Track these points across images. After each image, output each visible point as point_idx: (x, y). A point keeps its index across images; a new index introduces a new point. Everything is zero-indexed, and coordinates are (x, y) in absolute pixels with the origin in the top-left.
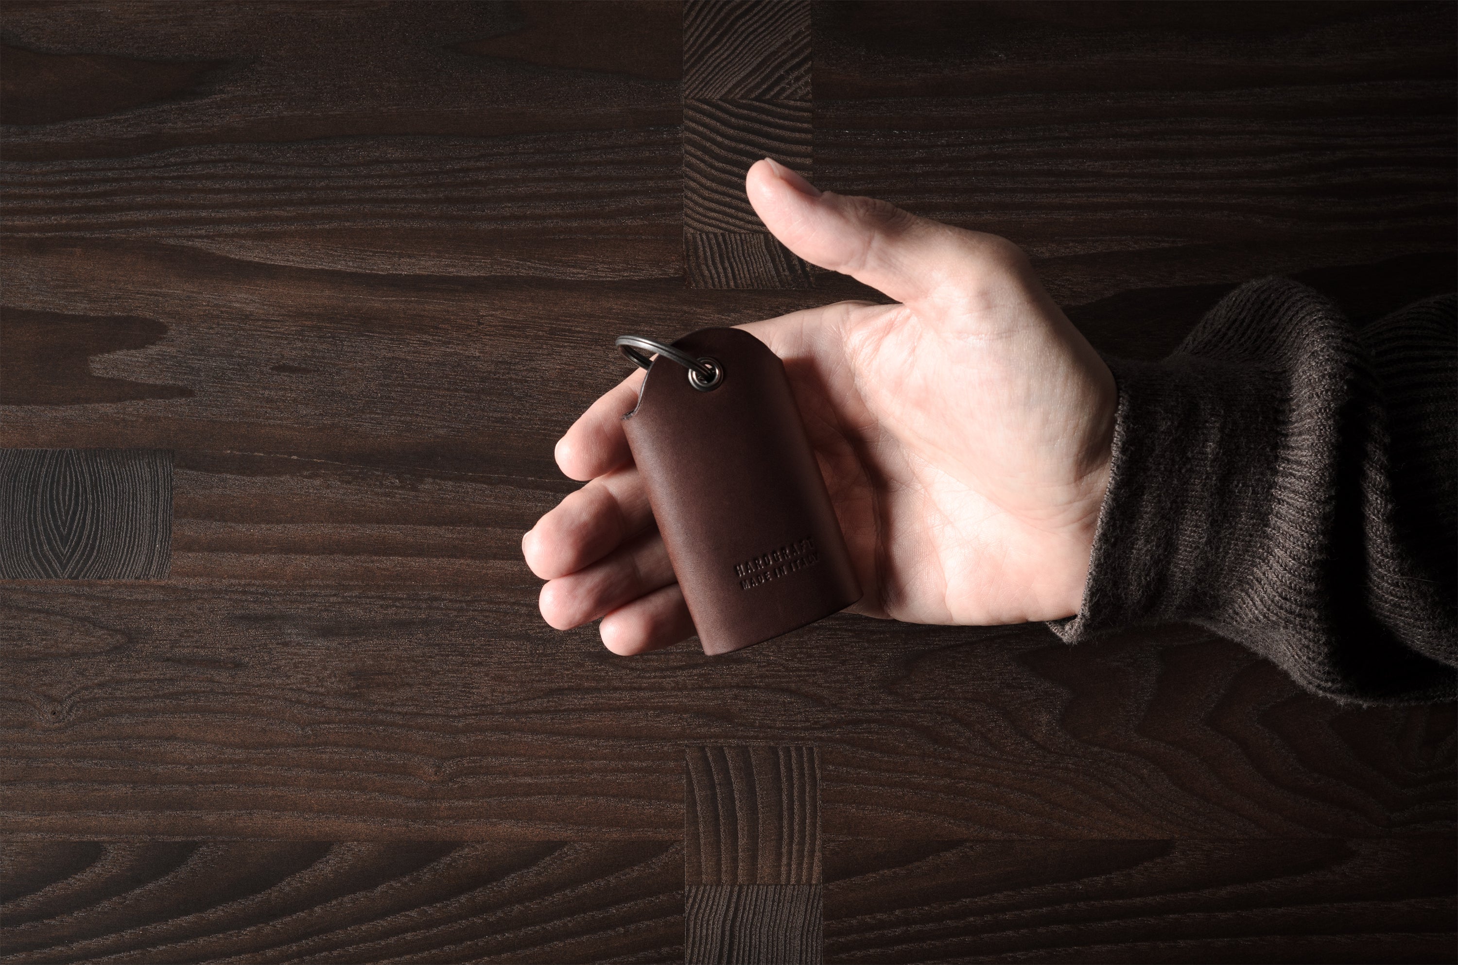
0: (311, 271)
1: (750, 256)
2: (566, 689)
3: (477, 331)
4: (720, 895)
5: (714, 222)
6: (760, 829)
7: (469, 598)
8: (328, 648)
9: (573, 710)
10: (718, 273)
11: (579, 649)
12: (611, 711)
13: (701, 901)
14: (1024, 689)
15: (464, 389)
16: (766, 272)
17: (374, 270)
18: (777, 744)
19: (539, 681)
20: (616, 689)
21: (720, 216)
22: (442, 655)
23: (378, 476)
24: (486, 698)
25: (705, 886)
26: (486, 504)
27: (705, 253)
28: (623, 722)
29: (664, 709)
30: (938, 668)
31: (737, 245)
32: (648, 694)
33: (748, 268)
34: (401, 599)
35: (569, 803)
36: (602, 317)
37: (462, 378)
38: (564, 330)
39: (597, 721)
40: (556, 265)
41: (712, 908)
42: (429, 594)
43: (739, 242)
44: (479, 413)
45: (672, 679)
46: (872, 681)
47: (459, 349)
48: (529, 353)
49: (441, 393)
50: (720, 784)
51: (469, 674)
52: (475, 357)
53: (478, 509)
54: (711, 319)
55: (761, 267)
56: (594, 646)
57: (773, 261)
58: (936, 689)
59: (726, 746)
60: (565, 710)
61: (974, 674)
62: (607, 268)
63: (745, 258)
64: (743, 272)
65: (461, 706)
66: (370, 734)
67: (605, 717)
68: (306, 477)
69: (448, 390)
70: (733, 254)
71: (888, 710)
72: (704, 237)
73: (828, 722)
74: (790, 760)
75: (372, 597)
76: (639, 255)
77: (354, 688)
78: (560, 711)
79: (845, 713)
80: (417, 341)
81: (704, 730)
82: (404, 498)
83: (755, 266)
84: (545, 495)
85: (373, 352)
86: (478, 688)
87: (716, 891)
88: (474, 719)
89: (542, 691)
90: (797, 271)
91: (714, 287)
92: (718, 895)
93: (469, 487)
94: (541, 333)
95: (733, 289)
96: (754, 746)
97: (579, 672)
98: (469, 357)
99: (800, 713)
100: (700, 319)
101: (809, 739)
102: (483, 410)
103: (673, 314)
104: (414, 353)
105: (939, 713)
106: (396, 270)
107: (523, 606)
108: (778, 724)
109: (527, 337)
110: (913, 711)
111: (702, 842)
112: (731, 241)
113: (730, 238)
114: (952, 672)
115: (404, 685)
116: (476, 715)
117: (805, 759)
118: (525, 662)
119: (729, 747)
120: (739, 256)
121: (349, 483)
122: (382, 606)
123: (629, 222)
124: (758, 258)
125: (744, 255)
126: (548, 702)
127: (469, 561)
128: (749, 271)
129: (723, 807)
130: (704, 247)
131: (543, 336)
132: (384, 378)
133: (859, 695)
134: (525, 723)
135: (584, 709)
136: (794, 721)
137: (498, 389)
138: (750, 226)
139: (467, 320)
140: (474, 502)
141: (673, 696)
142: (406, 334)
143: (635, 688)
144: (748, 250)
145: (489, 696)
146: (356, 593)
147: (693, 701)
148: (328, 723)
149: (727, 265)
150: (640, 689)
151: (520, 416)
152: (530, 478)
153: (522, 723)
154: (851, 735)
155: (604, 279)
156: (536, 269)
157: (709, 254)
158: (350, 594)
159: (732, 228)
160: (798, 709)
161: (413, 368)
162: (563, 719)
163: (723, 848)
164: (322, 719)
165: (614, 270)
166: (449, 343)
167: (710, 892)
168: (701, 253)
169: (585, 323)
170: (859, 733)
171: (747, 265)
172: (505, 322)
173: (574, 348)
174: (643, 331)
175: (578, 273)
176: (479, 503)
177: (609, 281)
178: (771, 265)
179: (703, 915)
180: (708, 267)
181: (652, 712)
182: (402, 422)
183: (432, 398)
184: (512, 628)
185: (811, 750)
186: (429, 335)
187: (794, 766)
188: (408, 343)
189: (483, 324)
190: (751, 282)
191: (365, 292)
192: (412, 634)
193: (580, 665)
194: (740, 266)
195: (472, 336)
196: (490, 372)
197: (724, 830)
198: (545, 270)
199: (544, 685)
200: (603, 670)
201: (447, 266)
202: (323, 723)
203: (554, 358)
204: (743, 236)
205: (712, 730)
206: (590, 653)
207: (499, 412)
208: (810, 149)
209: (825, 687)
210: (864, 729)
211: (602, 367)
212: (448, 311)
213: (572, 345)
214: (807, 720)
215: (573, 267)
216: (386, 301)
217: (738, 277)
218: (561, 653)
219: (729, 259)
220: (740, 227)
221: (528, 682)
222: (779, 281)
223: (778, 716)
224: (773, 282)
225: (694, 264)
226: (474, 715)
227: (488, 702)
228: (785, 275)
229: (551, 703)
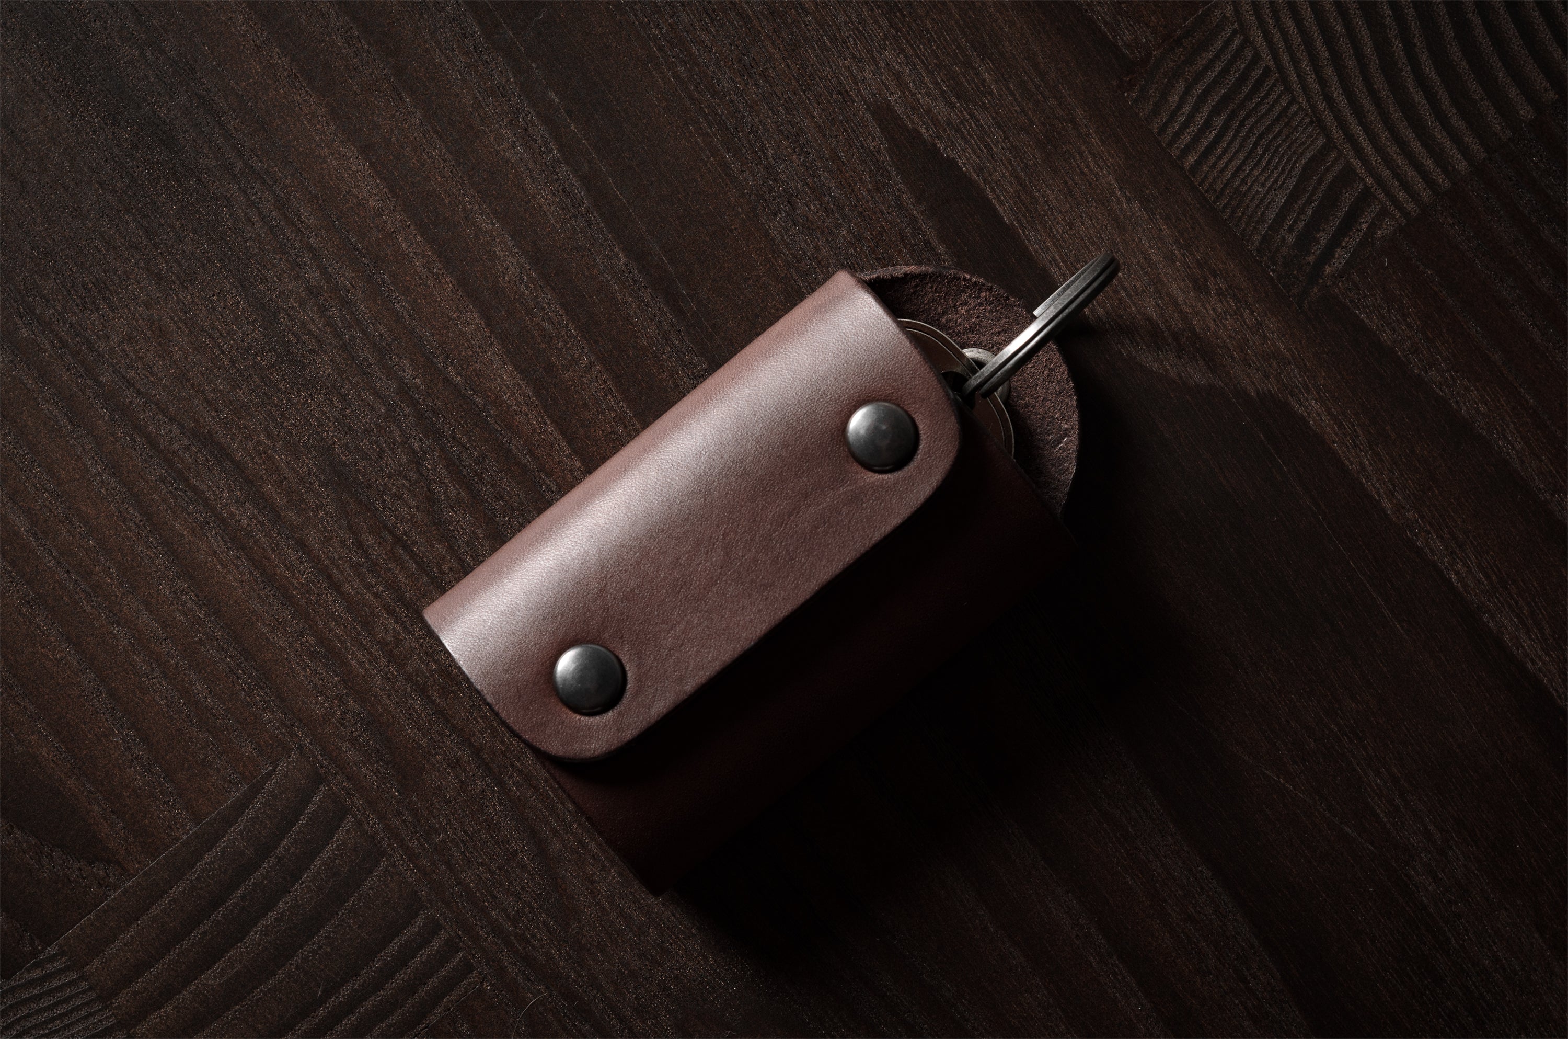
1: (1267, 149)
2: (232, 461)
4: (86, 1018)
5: (1277, 37)
6: (257, 993)
7: (257, 165)
9: (206, 503)
10: (1191, 118)
11: (321, 425)
12: (256, 567)
13: (50, 992)
16: (1262, 200)
18: (430, 901)
19: (207, 401)
20: (302, 545)
21: (1297, 39)
22: (120, 201)
24: (107, 337)
25: (82, 978)
26: (447, 58)
27: (1207, 68)
28: (255, 605)
29: (332, 657)
31: (1270, 110)
32: (338, 608)
33: (1244, 163)
34: (162, 51)
35: (38, 627)
39: (219, 561)
41: (53, 1020)
42: (208, 90)
43: (1277, 109)
45: (397, 627)
46: (676, 977)
50: (279, 859)
51: (125, 273)
53: (427, 50)
54: (1096, 175)
55: (1263, 185)
56: (346, 446)
57: (1293, 198)
59: (354, 816)
60: (194, 489)
63: (1256, 144)
64: (1230, 161)
65: (59, 308)
67: (237, 567)
70: (1248, 116)
72: (1236, 43)
73: (541, 958)
74: (420, 947)
78: (186, 480)
79: (580, 976)
81: (351, 755)
83: (1256, 173)
84: (545, 144)
86: (113, 309)
87: (87, 1004)
88: (53, 345)
89: (197, 421)
90: (1308, 253)
91: (1159, 134)
92: (83, 1013)
95: (1182, 169)
96: (394, 866)
97: (280, 458)
99: (518, 897)
100: (1081, 154)
101: (483, 950)
103: (1052, 102)
107: (318, 268)
108: (467, 876)
111: (154, 911)
112: (1267, 95)
113: (1271, 89)
116: (64, 345)
117: (443, 972)
118: (223, 352)
119: (359, 823)
120: (1251, 130)
122: (122, 28)
124: (1276, 168)
125: (1261, 137)
126: (187, 448)
127: (320, 112)
128: (1239, 169)
129: (243, 897)
130: (1217, 57)
133: (632, 974)
134: (117, 440)
135: (223, 520)
136: (494, 898)
138: (1322, 105)
140: (433, 34)
141: (370, 653)
143: (329, 577)
144: (1275, 138)
145: (115, 339)
147: (389, 696)
149: (1219, 122)
150: (336, 587)
152: (552, 95)
153: (113, 434)
154: (550, 1017)
157: (1212, 75)
159: (1294, 77)
160: (523, 889)
162: (175, 498)
163: (173, 955)
167: (77, 995)
168: (1201, 62)
171: (1246, 158)
174: (977, 74)
176: (438, 43)
178: (1281, 199)
179: (29, 1015)
180: (1188, 91)
181: (312, 640)
184: (264, 280)
185: (468, 968)
187: (415, 963)
190: (1223, 190)
192: (114, 120)
193: (294, 450)
194: (1236, 145)
197: (205, 933)
199: (209, 418)
204: (1294, 108)
205: (364, 770)
206: (330, 448)
208: (1551, 95)
209: (597, 903)
211: (854, 57)
214: (514, 921)
217: (1213, 159)
218: (289, 400)
219: (1231, 118)
220: (1305, 88)
221: (193, 385)
222: (1264, 237)
223: (482, 864)
224: (1255, 228)
225: (1171, 64)
226: (61, 341)
227: (102, 346)
228: (1283, 238)
229: (187, 456)
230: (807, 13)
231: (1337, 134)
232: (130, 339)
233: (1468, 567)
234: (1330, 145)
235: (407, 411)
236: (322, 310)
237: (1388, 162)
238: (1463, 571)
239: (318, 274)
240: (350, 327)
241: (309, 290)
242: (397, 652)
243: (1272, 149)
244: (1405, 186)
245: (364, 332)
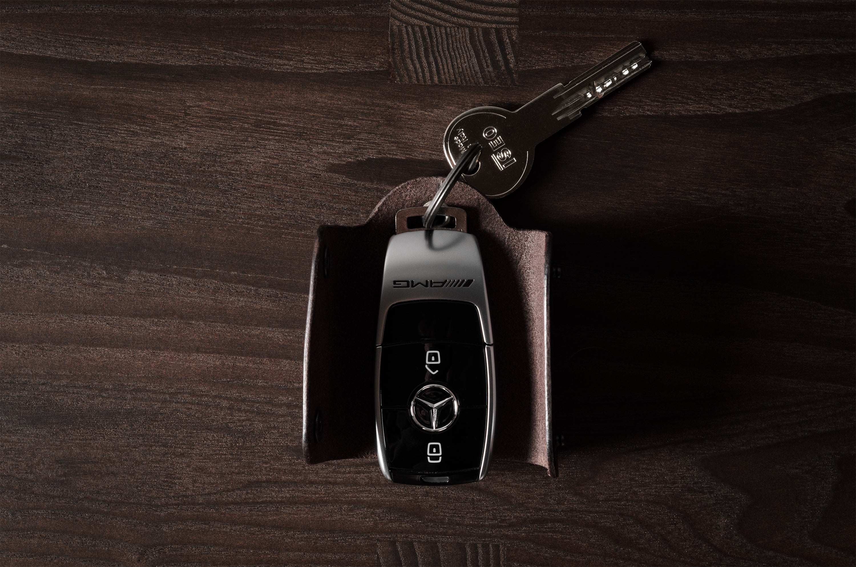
0: (21, 56)
1: (454, 51)
2: (264, 482)
3: (184, 122)
5: (420, 14)
7: (172, 390)
8: (37, 436)
9: (271, 502)
10: (422, 67)
11: (277, 443)
12: (306, 504)
14: (704, 493)
15: (170, 181)
16: (470, 67)
17: (84, 57)
18: (465, 541)
19: (237, 474)
20: (312, 483)
21: (426, 9)
22: (146, 446)
23: (86, 266)
24: (188, 488)
26: (190, 297)
27: (410, 47)
28: (318, 515)
29: (357, 504)
30: (623, 470)
31: (442, 38)
32: (343, 488)
33: (452, 63)
34: (107, 390)
36: (306, 110)
37: (168, 169)
38: (269, 123)
39: (294, 514)
40: (262, 56)
42: (133, 385)
43: (444, 36)
44: (184, 205)
45: (366, 475)
46: (559, 481)
47: (166, 140)
48: (234, 145)
49: (149, 184)
51: (171, 464)
52: (181, 149)
53: (182, 302)
54: (414, 115)
55: (465, 63)
56: (291, 441)
57: (478, 56)
58: (620, 491)
59: (415, 541)
60: (263, 502)
61: (657, 477)
62: (313, 60)
63: (449, 53)
64: (448, 66)
65: (164, 496)
66: (76, 521)
67: (301, 510)
68: (16, 266)
69: (155, 181)
70: (438, 47)
71: (572, 510)
72: (410, 30)
73: (514, 520)
74: (477, 557)
75: (80, 387)
76: (345, 47)
77: (61, 476)
78: (258, 503)
79: (531, 513)
80: (124, 130)
81: (395, 525)
82: (111, 289)
83: (459, 61)
84: (247, 289)
85: (82, 141)
86: (180, 479)
88: (175, 509)
89: (241, 482)
90: (501, 67)
91: (418, 82)
93: (174, 280)
94: (246, 126)
95: (437, 85)
96: (443, 542)
97: (277, 465)
98: (175, 148)
99: (488, 511)
100: (403, 114)
101: (495, 537)
102: (188, 202)
103: (377, 109)
104: (123, 142)
105: (621, 515)
106: (105, 57)
107: (224, 399)
108: (467, 521)
109: (232, 129)
110: (597, 512)
112: (436, 34)
113: (435, 32)
114: (636, 475)
115: (109, 474)
116: (178, 505)
117: (491, 556)
118: (225, 455)
119: (419, 542)
120: (443, 51)
121: (58, 273)
122: (88, 396)
123: (335, 13)
124: (463, 53)
125: (448, 49)
126: (247, 493)
127: (172, 354)
128: (453, 66)
130: (409, 40)
131: (248, 128)
132: (93, 168)
133: (545, 495)
134: (225, 514)
135: (281, 502)
136: (482, 518)
137: (203, 181)
138: (455, 20)
139: (174, 111)
140: (178, 295)
141: (367, 491)
142: (114, 123)
143: (330, 483)
144: (453, 45)
145: (190, 486)
146: (64, 382)
147: (386, 497)
148: (37, 509)
149: (431, 59)
150: (335, 483)
151: (224, 209)
152: (233, 273)
153: (222, 514)
154: (536, 534)
155: (310, 71)
156: (243, 59)
157: (414, 47)
158: (58, 383)
159: (438, 21)
160: (487, 507)
161: (121, 158)
162: (260, 511)
164: (31, 505)
165: (319, 62)
166: (156, 133)
168: (406, 47)
169: (290, 116)
170: (544, 532)
171: (451, 60)
172: (211, 113)
173: (279, 141)
174: (347, 125)
175: (285, 65)
176: (183, 296)
177: (315, 73)
178: (475, 61)
180: (412, 61)
181: (346, 506)
182: (110, 213)
183: (139, 189)
184: (213, 421)
185: (497, 547)
186: (137, 125)
187: (480, 563)
188: (116, 133)
189: (189, 115)
190: (455, 77)
191: (73, 80)
192: (117, 424)
193: (278, 459)
194: (444, 60)
195: (179, 127)
196: (195, 164)
198: (252, 61)
199: (243, 478)
200: (300, 464)
201: (155, 54)
202: (32, 509)
203: (259, 151)
204: (448, 30)
205: (403, 526)
206: (288, 446)
207: (204, 204)
209: (512, 487)
210: (549, 528)
211: (306, 162)
212: (155, 101)
213: (277, 138)
214: (495, 518)
215: (279, 57)
216: (95, 90)
217: (442, 72)
218: (260, 446)
219: (433, 54)
220: (445, 20)
221: (228, 474)
222: (483, 77)
223: (467, 513)
224: (477, 78)
225: (399, 58)
226: (176, 505)
227: (189, 493)
228: (489, 71)
229: (250, 495)
230: (278, 165)
231: (469, 23)
232: (195, 481)
233: (649, 105)
234: (471, 29)
235: (297, 411)
236: (239, 410)
237: (493, 14)
238: (649, 108)
239: (226, 401)
240: (253, 406)
241: (229, 409)
242: (374, 482)
243: (455, 49)
244: (506, 15)
245: (258, 402)
